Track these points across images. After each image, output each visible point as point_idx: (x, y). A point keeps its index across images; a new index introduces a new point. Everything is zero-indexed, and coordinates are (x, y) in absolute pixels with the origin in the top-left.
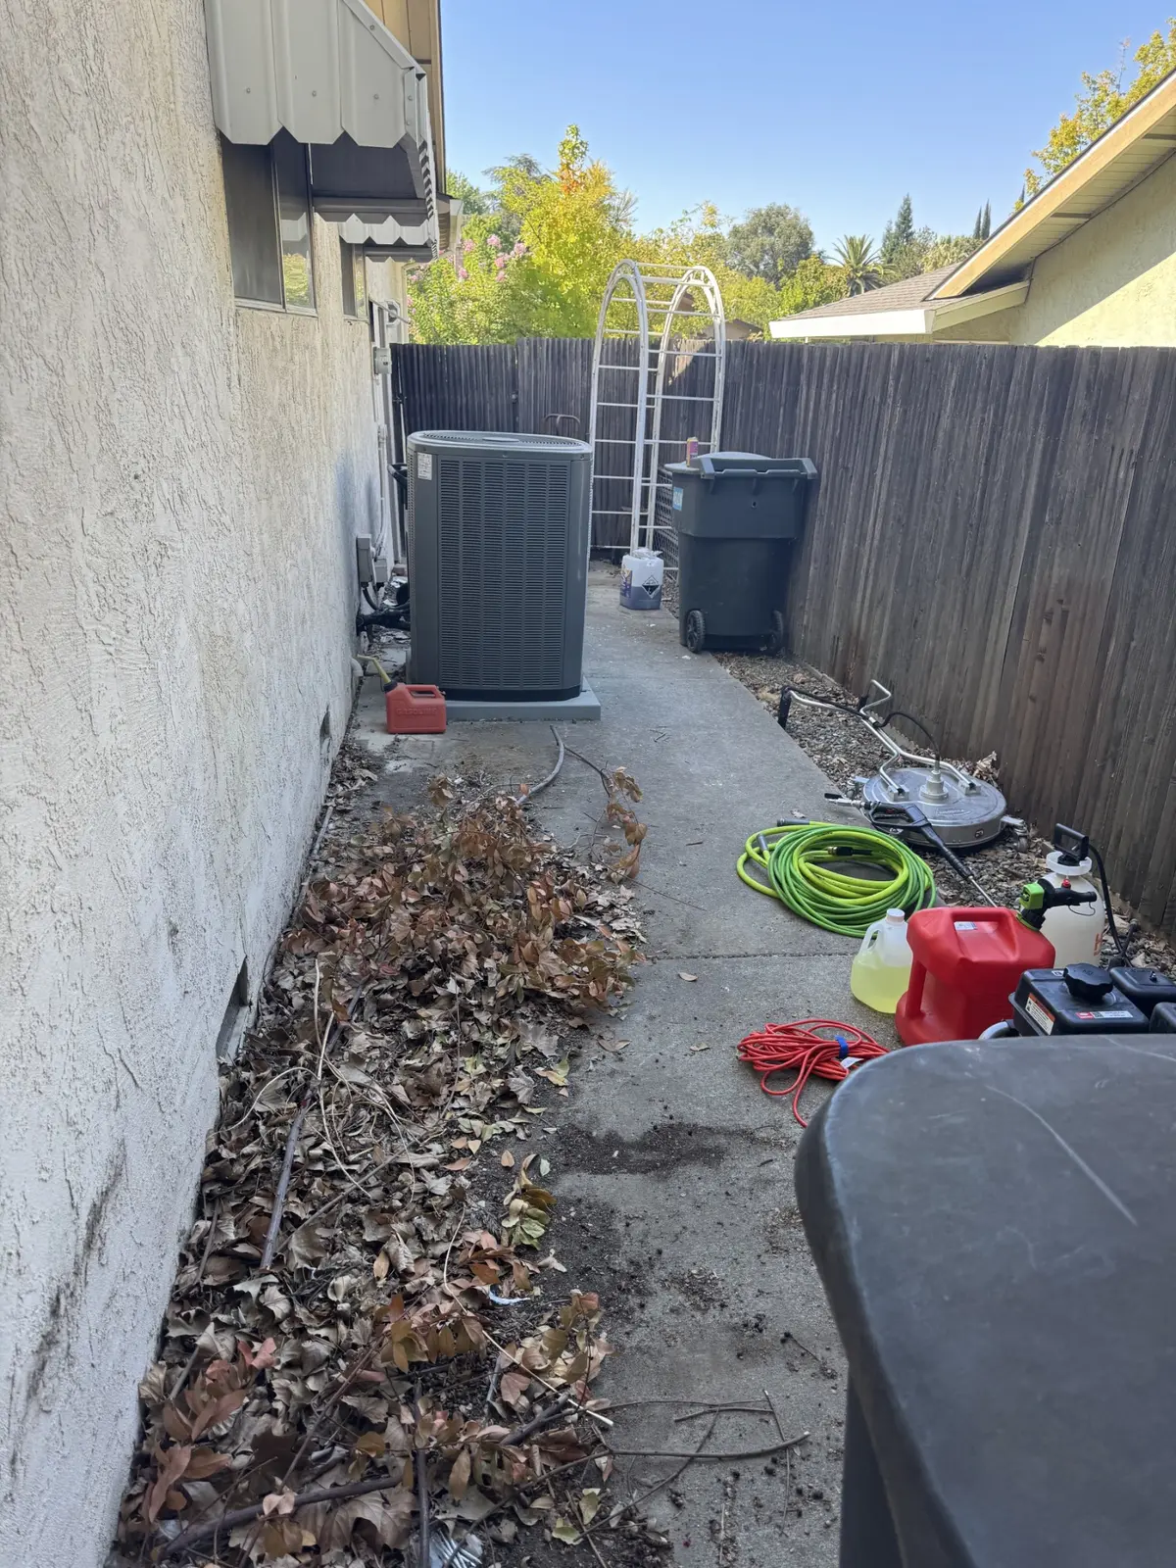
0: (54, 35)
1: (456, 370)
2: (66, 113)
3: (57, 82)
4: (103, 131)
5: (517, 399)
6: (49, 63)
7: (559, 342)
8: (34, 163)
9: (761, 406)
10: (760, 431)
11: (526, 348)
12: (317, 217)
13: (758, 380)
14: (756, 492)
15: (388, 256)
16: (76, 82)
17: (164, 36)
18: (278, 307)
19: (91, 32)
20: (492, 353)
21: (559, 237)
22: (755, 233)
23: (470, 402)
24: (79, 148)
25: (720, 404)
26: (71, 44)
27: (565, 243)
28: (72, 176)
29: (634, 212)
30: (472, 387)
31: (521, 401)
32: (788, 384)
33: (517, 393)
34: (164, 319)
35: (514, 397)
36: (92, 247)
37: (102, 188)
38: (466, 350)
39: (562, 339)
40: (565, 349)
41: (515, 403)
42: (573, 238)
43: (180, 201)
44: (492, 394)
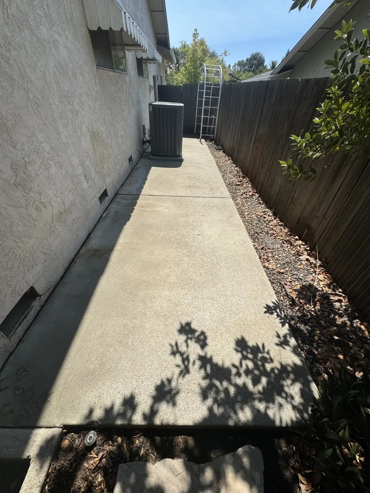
0: (34, 4)
1: (171, 91)
2: (40, 21)
3: (36, 14)
4: (51, 25)
6: (33, 10)
7: (191, 84)
8: (32, 31)
11: (185, 86)
12: (126, 51)
16: (42, 15)
17: (69, 4)
18: (113, 70)
19: (45, 3)
20: (178, 87)
23: (173, 99)
24: (45, 29)
26: (39, 5)
28: (43, 34)
30: (174, 95)
34: (74, 68)
35: (182, 98)
36: (51, 50)
37: (53, 38)
38: (173, 86)
40: (192, 86)
43: (77, 42)
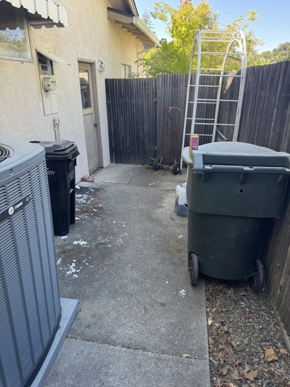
1: (131, 89)
5: (157, 101)
7: (175, 76)
9: (261, 106)
10: (260, 122)
11: (160, 78)
13: (262, 88)
14: (243, 182)
15: (42, 25)
20: (146, 81)
21: (177, 28)
22: (281, 50)
23: (137, 103)
25: (241, 103)
27: (180, 31)
29: (219, 20)
30: (138, 96)
31: (158, 102)
32: (282, 91)
33: (157, 98)
35: (155, 100)
38: (136, 81)
39: (176, 74)
40: (178, 78)
41: (156, 103)
42: (184, 29)
44: (146, 99)
